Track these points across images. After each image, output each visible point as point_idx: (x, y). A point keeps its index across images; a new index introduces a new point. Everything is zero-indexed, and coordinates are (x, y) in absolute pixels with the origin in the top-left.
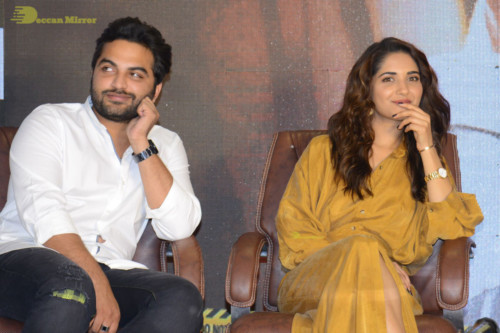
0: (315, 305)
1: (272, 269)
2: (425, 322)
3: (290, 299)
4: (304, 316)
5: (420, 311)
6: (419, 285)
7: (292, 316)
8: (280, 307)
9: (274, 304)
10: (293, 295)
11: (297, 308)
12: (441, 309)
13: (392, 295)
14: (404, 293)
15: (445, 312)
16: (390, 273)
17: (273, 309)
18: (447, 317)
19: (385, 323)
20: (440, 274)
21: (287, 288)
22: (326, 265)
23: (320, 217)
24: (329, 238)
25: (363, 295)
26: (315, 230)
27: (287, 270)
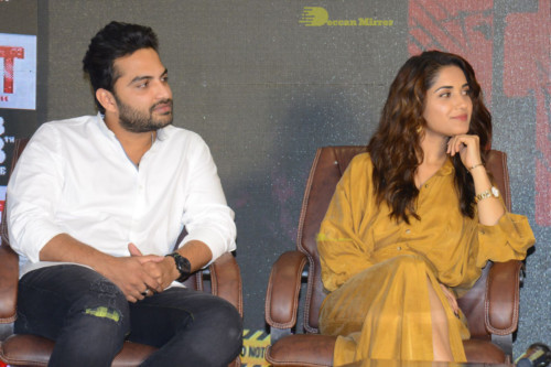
0: (359, 328)
1: (313, 290)
2: (473, 347)
3: (332, 320)
4: (347, 338)
5: (467, 336)
7: (335, 338)
8: (322, 329)
9: (316, 327)
10: (336, 317)
11: (338, 330)
12: (490, 334)
13: (440, 318)
14: (452, 317)
15: (494, 337)
16: (437, 295)
17: (313, 331)
18: (496, 342)
19: (431, 347)
20: (489, 297)
21: (330, 310)
22: (372, 286)
23: (362, 238)
24: (373, 258)
25: (409, 317)
26: (358, 251)
27: (328, 292)
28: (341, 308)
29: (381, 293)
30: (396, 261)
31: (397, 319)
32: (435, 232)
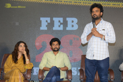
5: (24, 79)
6: (24, 75)
8: (4, 79)
16: (20, 74)
22: (11, 73)
23: (10, 66)
24: (12, 69)
25: (16, 77)
26: (9, 68)
27: (5, 74)
28: (7, 76)
29: (12, 74)
30: (14, 69)
31: (14, 77)
32: (20, 65)
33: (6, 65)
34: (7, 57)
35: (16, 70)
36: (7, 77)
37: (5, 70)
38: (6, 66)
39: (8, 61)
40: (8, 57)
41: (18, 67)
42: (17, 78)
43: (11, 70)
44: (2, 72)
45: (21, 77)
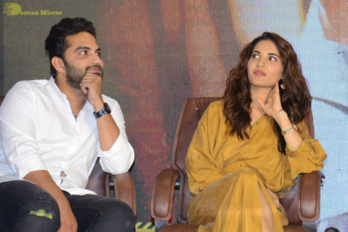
0: (213, 219)
1: (183, 195)
2: (290, 230)
3: (196, 215)
4: (206, 227)
5: (286, 223)
6: (285, 204)
7: (198, 227)
8: (189, 221)
9: (185, 219)
10: (198, 212)
11: (200, 221)
12: (301, 221)
13: (267, 212)
14: (275, 211)
15: (304, 223)
17: (183, 222)
18: (305, 227)
20: (300, 197)
21: (194, 208)
22: (221, 191)
23: (216, 158)
24: (223, 172)
25: (247, 212)
26: (213, 167)
27: (193, 195)
28: (201, 206)
29: (228, 195)
30: (237, 174)
31: (238, 213)
32: (264, 153)
33: (197, 153)
34: (199, 114)
35: (248, 176)
36: (202, 211)
37: (190, 180)
38: (194, 157)
39: (204, 135)
40: (205, 114)
41: (253, 163)
42: (253, 218)
43: (220, 177)
44: (177, 188)
45: (271, 209)
